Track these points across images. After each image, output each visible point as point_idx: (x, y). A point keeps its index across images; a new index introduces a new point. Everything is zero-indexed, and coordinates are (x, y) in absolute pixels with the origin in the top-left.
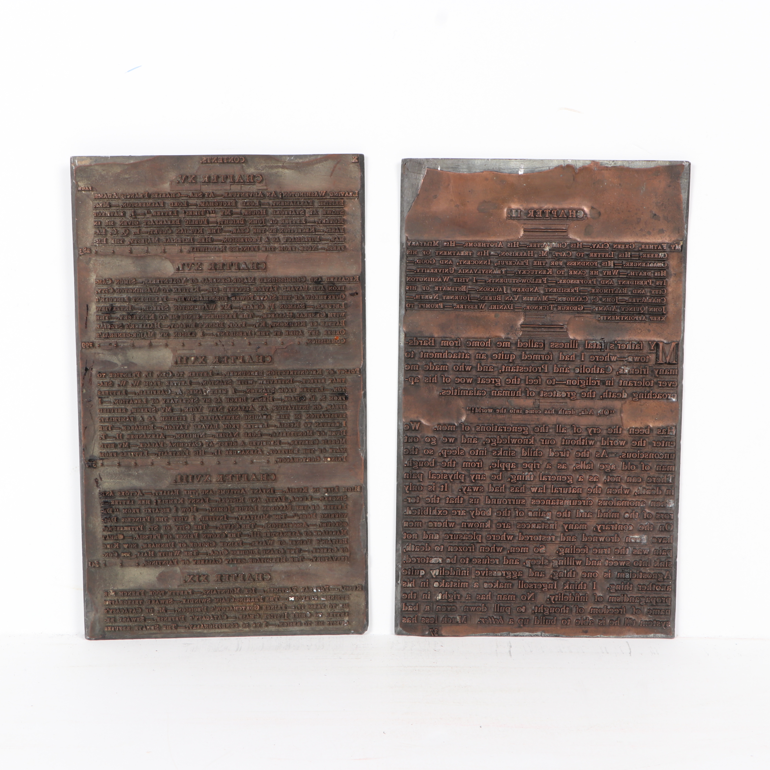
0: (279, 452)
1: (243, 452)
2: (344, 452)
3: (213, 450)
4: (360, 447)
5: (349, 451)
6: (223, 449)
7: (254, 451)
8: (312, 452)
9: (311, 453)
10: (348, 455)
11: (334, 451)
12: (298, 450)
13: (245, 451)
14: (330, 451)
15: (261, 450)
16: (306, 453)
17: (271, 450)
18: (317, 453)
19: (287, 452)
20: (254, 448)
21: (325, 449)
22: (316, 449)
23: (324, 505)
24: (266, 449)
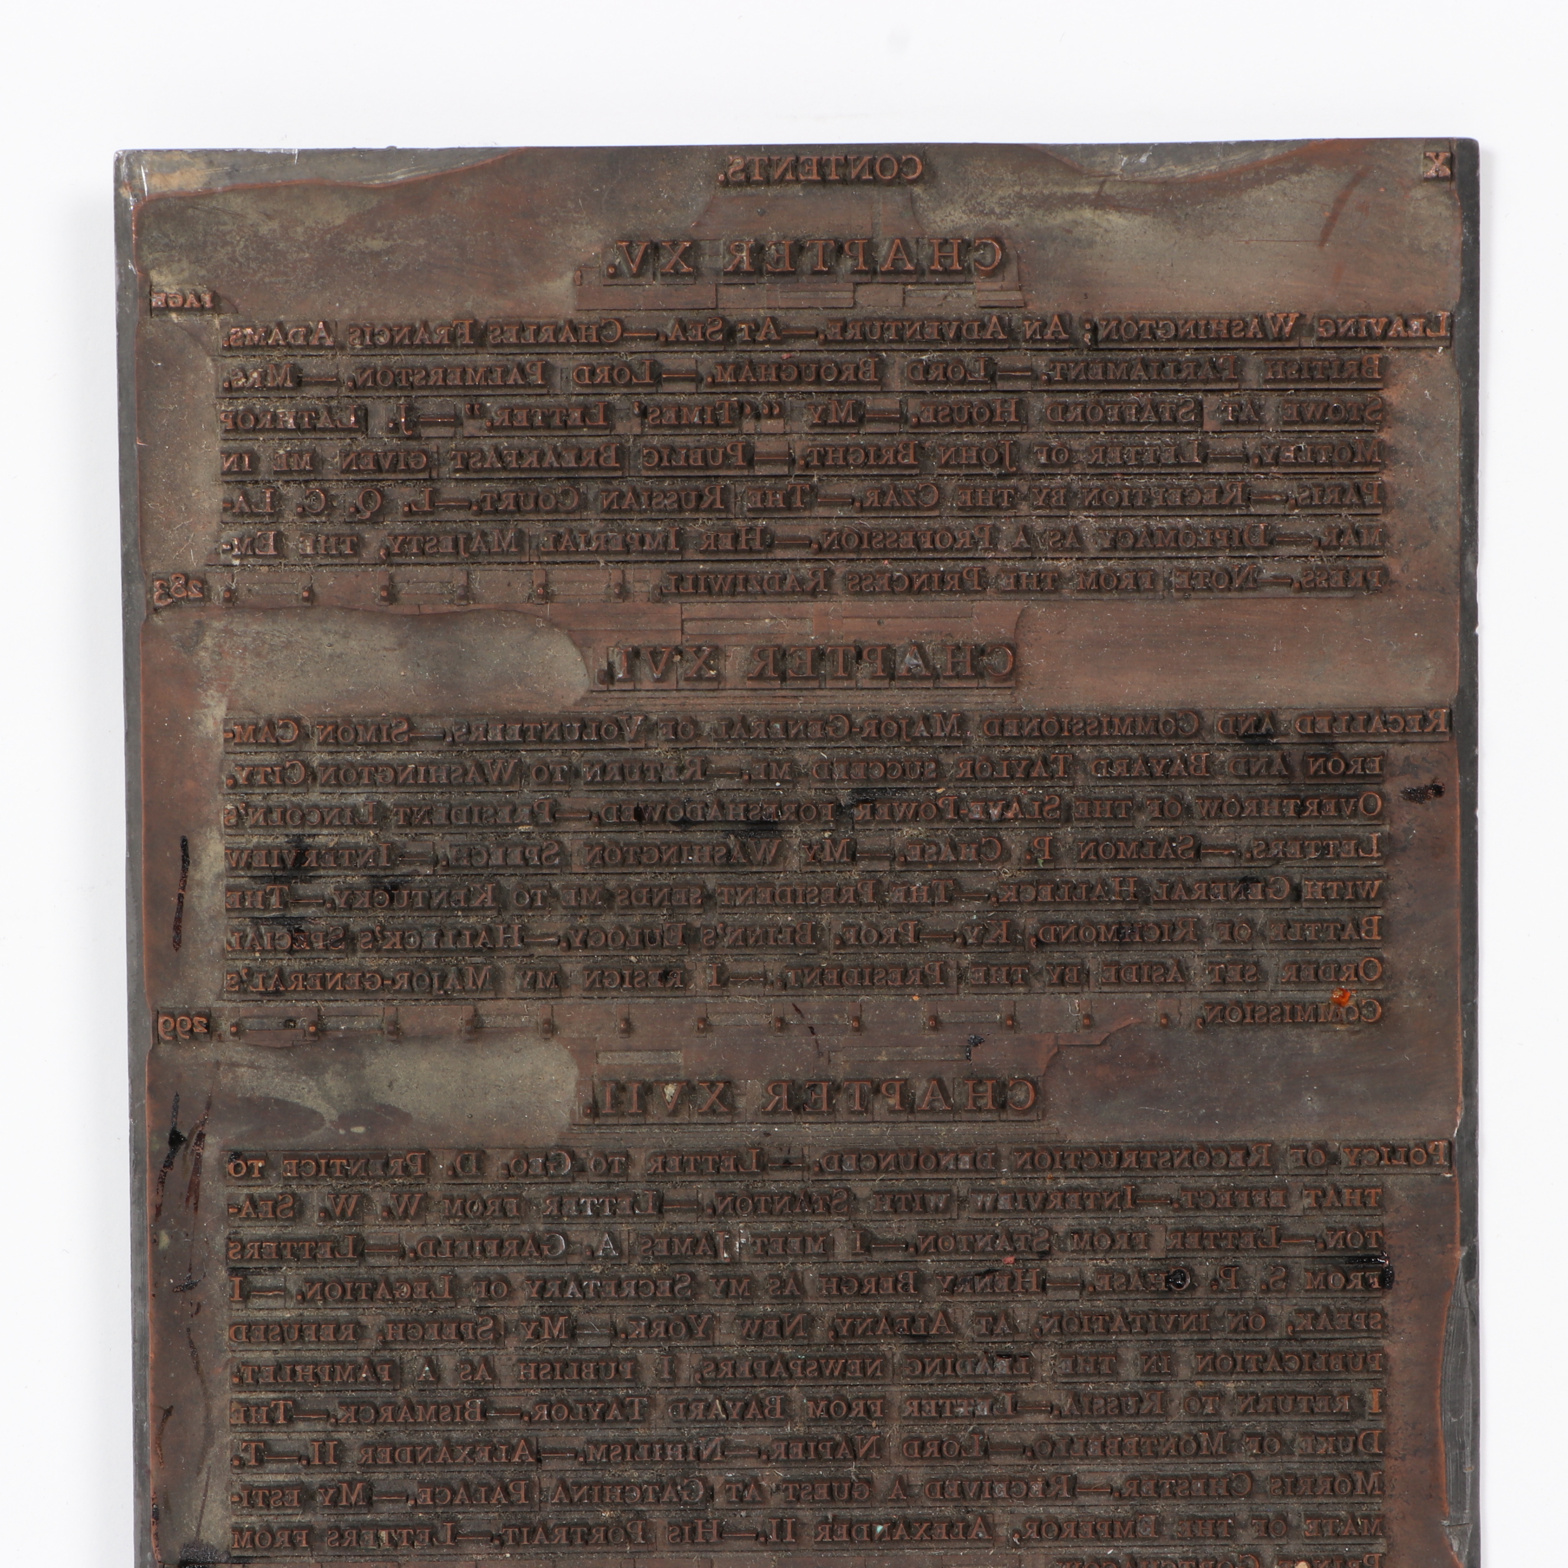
0: (1069, 1530)
1: (900, 1531)
2: (1375, 1536)
3: (757, 1518)
4: (1450, 1510)
5: (1396, 1528)
6: (806, 1514)
7: (951, 1527)
8: (1223, 1531)
9: (1217, 1537)
10: (1390, 1546)
11: (1328, 1531)
12: (1159, 1524)
13: (908, 1526)
14: (1308, 1527)
15: (984, 1518)
16: (1194, 1537)
17: (1030, 1519)
18: (1247, 1537)
19: (1104, 1533)
20: (949, 1511)
21: (1282, 1517)
22: (1243, 1516)
24: (1007, 1519)
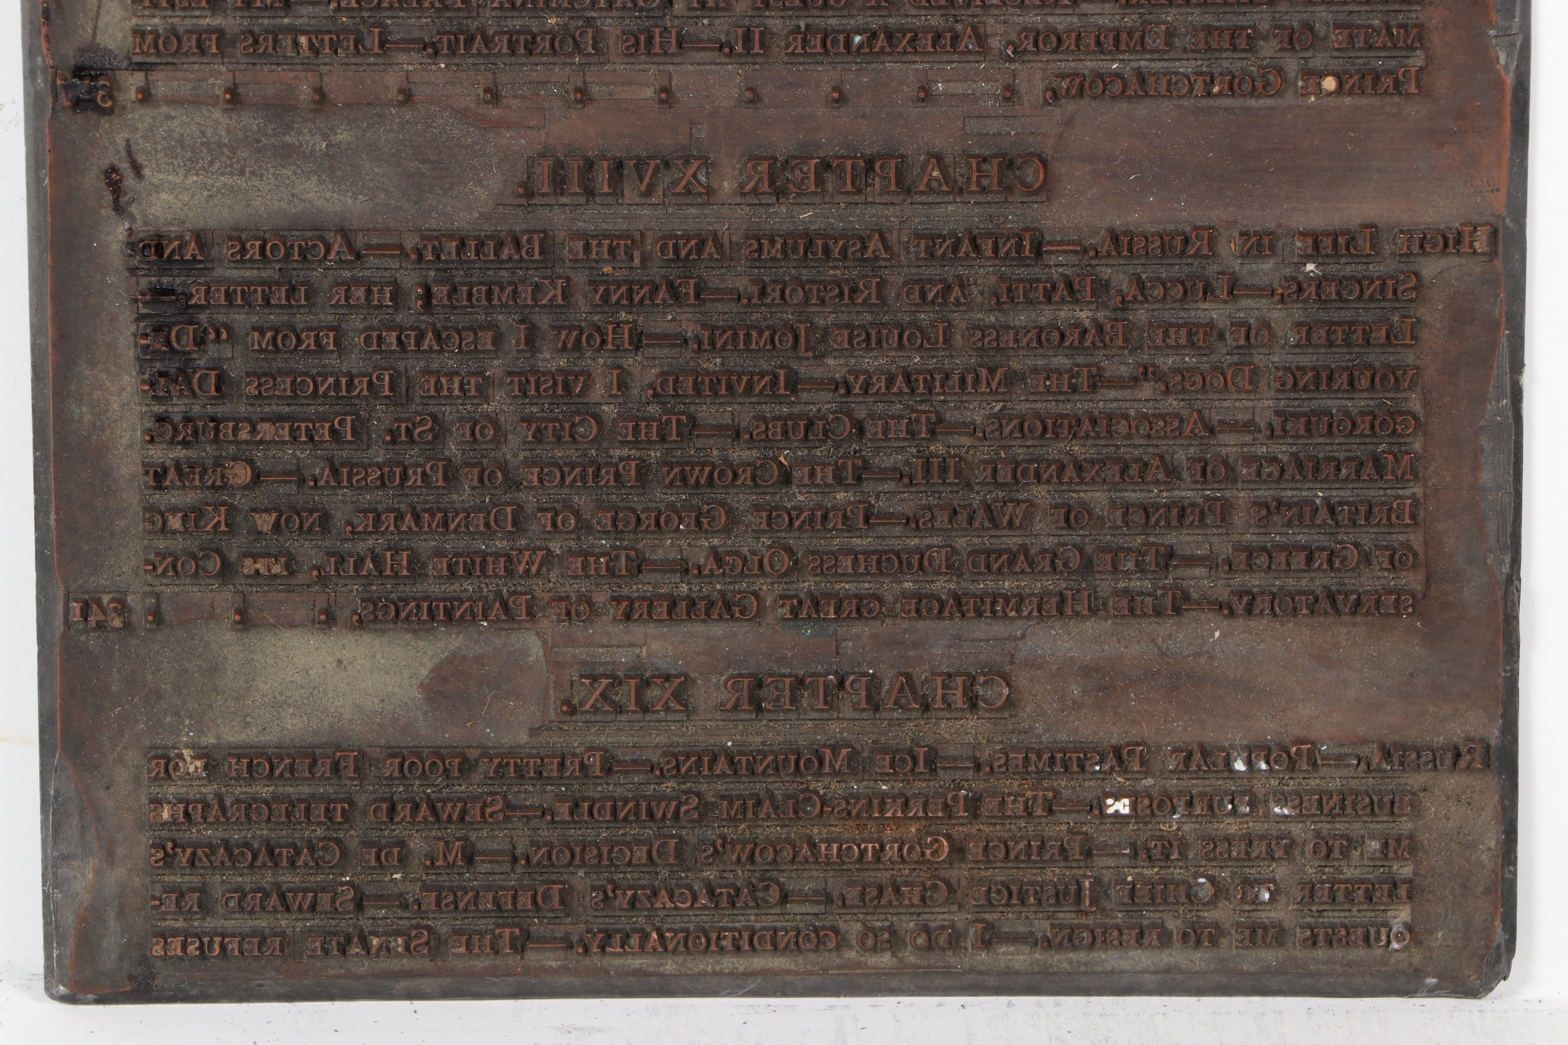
0: (1069, 42)
1: (881, 42)
2: (1412, 48)
3: (721, 27)
4: (1497, 18)
5: (1435, 40)
6: (775, 23)
7: (937, 37)
8: (1242, 43)
9: (1235, 49)
10: (1429, 59)
11: (1360, 42)
12: (1170, 34)
13: (890, 37)
14: (1337, 38)
15: (974, 28)
16: (1209, 49)
17: (1025, 29)
18: (1268, 49)
19: (1109, 45)
20: (935, 20)
21: (1308, 27)
22: (1265, 26)
23: (1299, 325)
24: (1000, 29)
